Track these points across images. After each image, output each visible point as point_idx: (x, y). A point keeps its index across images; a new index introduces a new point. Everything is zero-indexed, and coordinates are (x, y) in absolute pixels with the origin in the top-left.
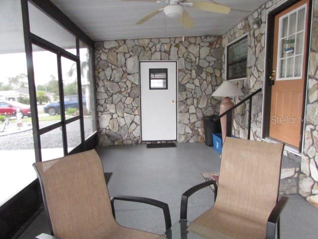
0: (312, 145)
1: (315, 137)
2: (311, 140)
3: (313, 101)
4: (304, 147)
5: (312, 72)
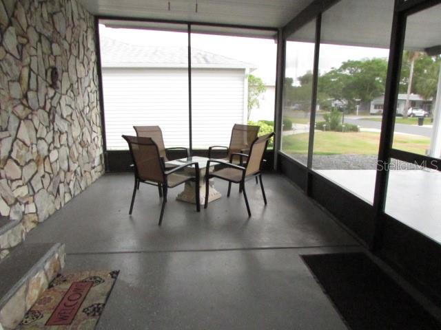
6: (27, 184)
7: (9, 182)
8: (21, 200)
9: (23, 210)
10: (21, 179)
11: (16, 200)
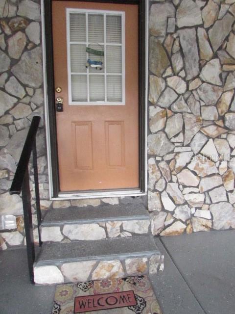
0: (161, 178)
1: (163, 169)
2: (159, 172)
3: (156, 131)
4: (148, 184)
5: (153, 99)
6: (204, 193)
7: (181, 187)
8: (191, 204)
9: (193, 212)
10: (197, 187)
11: (186, 203)
